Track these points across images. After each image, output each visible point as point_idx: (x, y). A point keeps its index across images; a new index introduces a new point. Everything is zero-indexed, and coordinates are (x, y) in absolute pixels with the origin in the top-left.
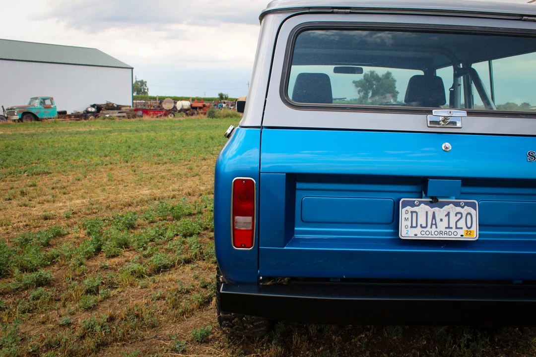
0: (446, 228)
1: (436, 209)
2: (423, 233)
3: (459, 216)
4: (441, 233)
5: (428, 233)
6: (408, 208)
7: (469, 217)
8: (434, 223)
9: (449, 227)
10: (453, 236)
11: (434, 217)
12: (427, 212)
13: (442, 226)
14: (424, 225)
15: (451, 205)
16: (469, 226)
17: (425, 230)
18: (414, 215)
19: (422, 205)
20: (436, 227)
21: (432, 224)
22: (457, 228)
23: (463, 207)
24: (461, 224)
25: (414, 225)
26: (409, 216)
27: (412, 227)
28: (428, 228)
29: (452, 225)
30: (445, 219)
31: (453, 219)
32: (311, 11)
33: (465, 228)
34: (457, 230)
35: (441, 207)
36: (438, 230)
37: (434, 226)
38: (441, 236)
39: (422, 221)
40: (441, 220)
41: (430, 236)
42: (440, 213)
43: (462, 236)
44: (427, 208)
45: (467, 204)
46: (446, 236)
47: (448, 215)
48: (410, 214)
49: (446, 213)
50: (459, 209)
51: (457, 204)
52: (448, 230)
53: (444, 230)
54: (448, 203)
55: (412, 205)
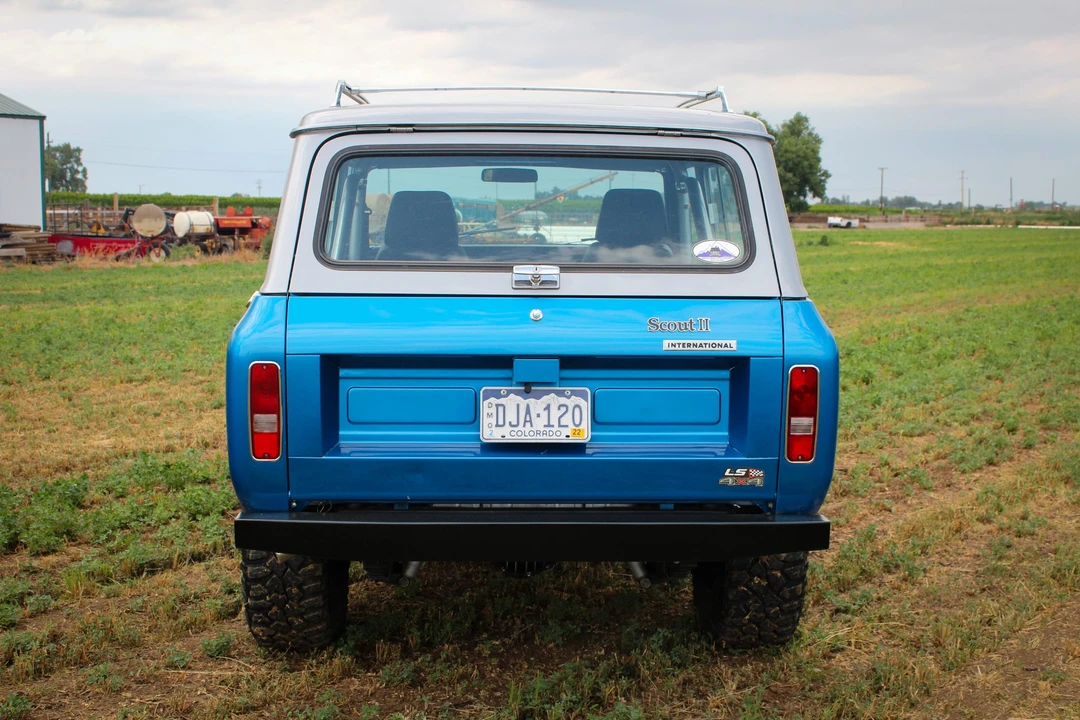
0: (545, 426)
1: (531, 401)
2: (513, 433)
3: (563, 409)
4: (538, 433)
5: (519, 433)
6: (492, 400)
7: (577, 411)
8: (528, 419)
9: (549, 425)
10: (554, 437)
11: (528, 411)
12: (518, 405)
13: (539, 423)
14: (514, 423)
15: (553, 395)
16: (577, 422)
17: (516, 429)
18: (501, 409)
19: (512, 395)
20: (532, 426)
21: (525, 421)
22: (560, 426)
23: (569, 397)
24: (567, 420)
25: (501, 422)
26: (493, 410)
27: (497, 425)
28: (520, 427)
29: (555, 421)
30: (544, 414)
31: (555, 413)
32: (359, 129)
33: (572, 426)
34: (560, 429)
35: (539, 398)
36: (534, 429)
37: (528, 424)
38: (538, 437)
39: (511, 417)
40: (538, 415)
41: (523, 437)
42: (537, 405)
43: (568, 436)
44: (519, 399)
45: (574, 393)
46: (545, 437)
47: (548, 408)
48: (494, 408)
49: (545, 406)
50: (563, 400)
51: (560, 394)
52: (548, 429)
53: (542, 429)
54: (548, 393)
55: (497, 395)
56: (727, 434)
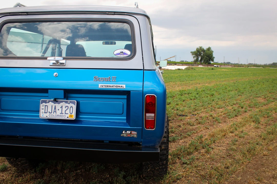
0: (60, 113)
1: (57, 105)
2: (50, 115)
3: (67, 108)
4: (58, 116)
5: (52, 116)
6: (44, 104)
7: (71, 108)
8: (55, 111)
9: (62, 113)
10: (63, 117)
11: (55, 108)
12: (52, 106)
13: (58, 112)
14: (50, 112)
15: (64, 103)
16: (71, 113)
17: (51, 114)
18: (46, 107)
19: (50, 102)
20: (56, 113)
21: (54, 112)
22: (65, 114)
23: (69, 104)
24: (68, 112)
25: (46, 112)
26: (44, 107)
27: (45, 113)
28: (52, 113)
29: (64, 112)
30: (60, 109)
31: (64, 109)
32: (11, 14)
33: (69, 114)
34: (65, 115)
35: (59, 104)
36: (57, 114)
37: (55, 113)
38: (58, 117)
39: (50, 110)
40: (58, 110)
41: (53, 117)
42: (58, 106)
43: (68, 117)
44: (52, 104)
45: (71, 102)
46: (60, 117)
47: (62, 107)
48: (44, 106)
49: (61, 106)
50: (67, 105)
51: (66, 102)
52: (61, 114)
53: (59, 114)
54: (62, 102)
55: (45, 102)
56: (126, 118)
